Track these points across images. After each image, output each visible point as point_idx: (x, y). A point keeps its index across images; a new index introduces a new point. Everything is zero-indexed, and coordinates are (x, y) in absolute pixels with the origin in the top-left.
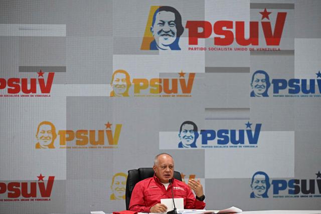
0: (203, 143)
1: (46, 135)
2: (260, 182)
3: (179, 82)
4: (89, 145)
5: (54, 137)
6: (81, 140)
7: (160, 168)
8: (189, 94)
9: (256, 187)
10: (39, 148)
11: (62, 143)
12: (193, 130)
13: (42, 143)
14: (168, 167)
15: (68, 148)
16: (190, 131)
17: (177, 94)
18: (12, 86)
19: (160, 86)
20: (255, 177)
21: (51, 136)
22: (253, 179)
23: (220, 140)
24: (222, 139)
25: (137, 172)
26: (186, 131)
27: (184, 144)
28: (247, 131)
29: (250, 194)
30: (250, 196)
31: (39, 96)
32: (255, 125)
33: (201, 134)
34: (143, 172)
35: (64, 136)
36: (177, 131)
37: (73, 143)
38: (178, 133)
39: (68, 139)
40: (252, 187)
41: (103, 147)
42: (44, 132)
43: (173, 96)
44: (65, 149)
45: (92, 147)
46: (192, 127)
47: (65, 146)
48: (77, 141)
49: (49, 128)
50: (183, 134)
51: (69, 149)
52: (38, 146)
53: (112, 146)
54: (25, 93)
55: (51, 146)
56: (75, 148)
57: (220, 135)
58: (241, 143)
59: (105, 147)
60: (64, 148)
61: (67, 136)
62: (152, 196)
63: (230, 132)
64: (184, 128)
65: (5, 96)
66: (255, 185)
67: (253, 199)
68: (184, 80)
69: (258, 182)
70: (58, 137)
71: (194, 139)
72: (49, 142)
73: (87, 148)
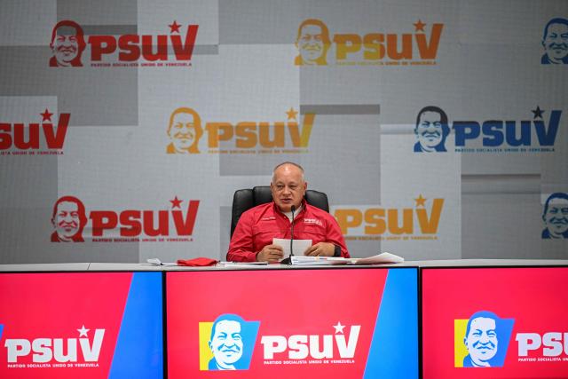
0: (457, 144)
1: (184, 130)
2: (560, 212)
3: (414, 39)
4: (258, 147)
5: (199, 133)
6: (245, 139)
7: (276, 189)
8: (433, 61)
9: (551, 221)
10: (173, 152)
11: (212, 144)
12: (441, 122)
13: (177, 144)
14: (286, 187)
15: (222, 152)
16: (434, 123)
17: (411, 61)
18: (127, 49)
19: (382, 47)
20: (550, 202)
21: (193, 132)
22: (547, 206)
23: (488, 139)
24: (492, 137)
25: (250, 193)
26: (428, 123)
27: (424, 145)
28: (535, 122)
29: (541, 232)
30: (540, 236)
31: (172, 65)
32: (550, 114)
33: (453, 127)
34: (260, 193)
35: (216, 132)
36: (412, 123)
37: (231, 144)
38: (414, 126)
39: (222, 138)
40: (545, 220)
41: (283, 152)
42: (181, 125)
43: (405, 63)
44: (218, 155)
45: (263, 152)
46: (437, 117)
47: (217, 149)
48: (238, 141)
49: (190, 118)
50: (421, 128)
51: (224, 155)
52: (171, 149)
53: (297, 149)
54: (148, 59)
55: (193, 149)
56: (235, 152)
57: (487, 130)
58: (525, 145)
59: (288, 151)
60: (216, 152)
61: (220, 132)
62: (263, 235)
63: (504, 125)
64: (424, 117)
65: (114, 65)
66: (549, 216)
67: (547, 240)
68: (423, 36)
69: (556, 210)
70: (206, 135)
71: (441, 136)
72: (190, 143)
73: (254, 152)
